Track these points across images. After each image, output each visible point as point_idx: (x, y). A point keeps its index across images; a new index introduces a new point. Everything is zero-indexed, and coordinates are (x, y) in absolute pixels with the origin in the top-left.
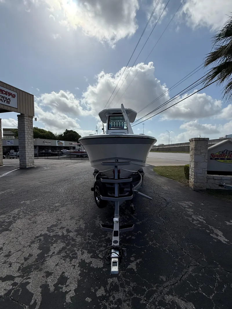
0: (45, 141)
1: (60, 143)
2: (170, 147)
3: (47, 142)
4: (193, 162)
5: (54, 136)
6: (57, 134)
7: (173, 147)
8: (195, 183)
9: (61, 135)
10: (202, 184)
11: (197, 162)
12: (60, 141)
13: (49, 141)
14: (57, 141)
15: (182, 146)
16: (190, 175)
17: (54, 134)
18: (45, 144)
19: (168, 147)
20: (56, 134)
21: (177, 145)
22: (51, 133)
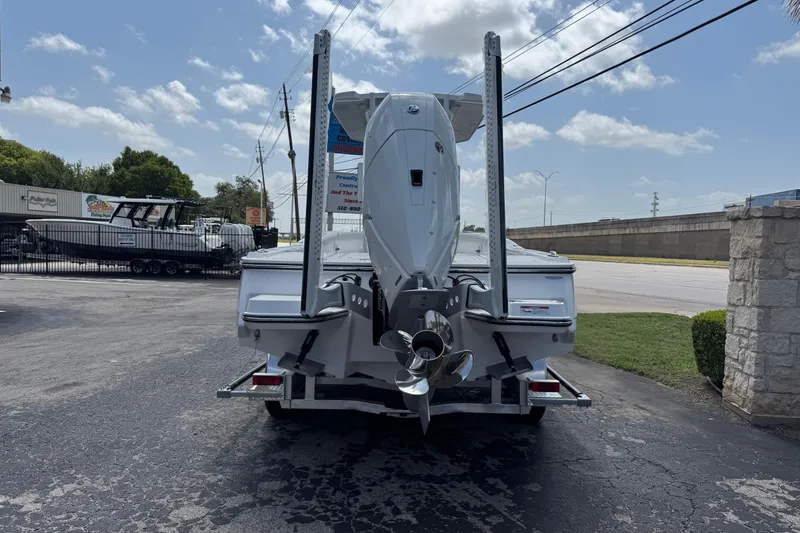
0: (31, 194)
1: (97, 207)
2: (551, 236)
3: (39, 199)
4: (753, 306)
5: (71, 172)
6: (83, 168)
7: (565, 235)
8: (758, 395)
9: (103, 172)
10: (787, 396)
11: (770, 308)
12: (99, 197)
13: (51, 197)
14: (85, 196)
15: (598, 233)
16: (727, 361)
17: (69, 166)
18: (31, 207)
19: (546, 236)
20: (79, 166)
21: (582, 231)
22: (56, 162)
